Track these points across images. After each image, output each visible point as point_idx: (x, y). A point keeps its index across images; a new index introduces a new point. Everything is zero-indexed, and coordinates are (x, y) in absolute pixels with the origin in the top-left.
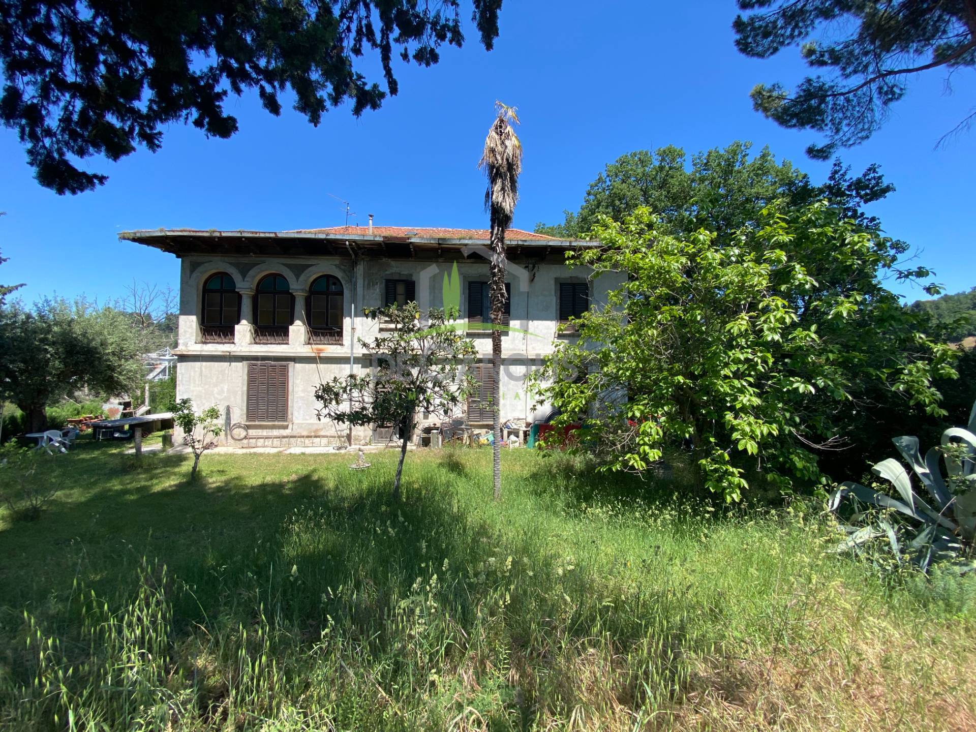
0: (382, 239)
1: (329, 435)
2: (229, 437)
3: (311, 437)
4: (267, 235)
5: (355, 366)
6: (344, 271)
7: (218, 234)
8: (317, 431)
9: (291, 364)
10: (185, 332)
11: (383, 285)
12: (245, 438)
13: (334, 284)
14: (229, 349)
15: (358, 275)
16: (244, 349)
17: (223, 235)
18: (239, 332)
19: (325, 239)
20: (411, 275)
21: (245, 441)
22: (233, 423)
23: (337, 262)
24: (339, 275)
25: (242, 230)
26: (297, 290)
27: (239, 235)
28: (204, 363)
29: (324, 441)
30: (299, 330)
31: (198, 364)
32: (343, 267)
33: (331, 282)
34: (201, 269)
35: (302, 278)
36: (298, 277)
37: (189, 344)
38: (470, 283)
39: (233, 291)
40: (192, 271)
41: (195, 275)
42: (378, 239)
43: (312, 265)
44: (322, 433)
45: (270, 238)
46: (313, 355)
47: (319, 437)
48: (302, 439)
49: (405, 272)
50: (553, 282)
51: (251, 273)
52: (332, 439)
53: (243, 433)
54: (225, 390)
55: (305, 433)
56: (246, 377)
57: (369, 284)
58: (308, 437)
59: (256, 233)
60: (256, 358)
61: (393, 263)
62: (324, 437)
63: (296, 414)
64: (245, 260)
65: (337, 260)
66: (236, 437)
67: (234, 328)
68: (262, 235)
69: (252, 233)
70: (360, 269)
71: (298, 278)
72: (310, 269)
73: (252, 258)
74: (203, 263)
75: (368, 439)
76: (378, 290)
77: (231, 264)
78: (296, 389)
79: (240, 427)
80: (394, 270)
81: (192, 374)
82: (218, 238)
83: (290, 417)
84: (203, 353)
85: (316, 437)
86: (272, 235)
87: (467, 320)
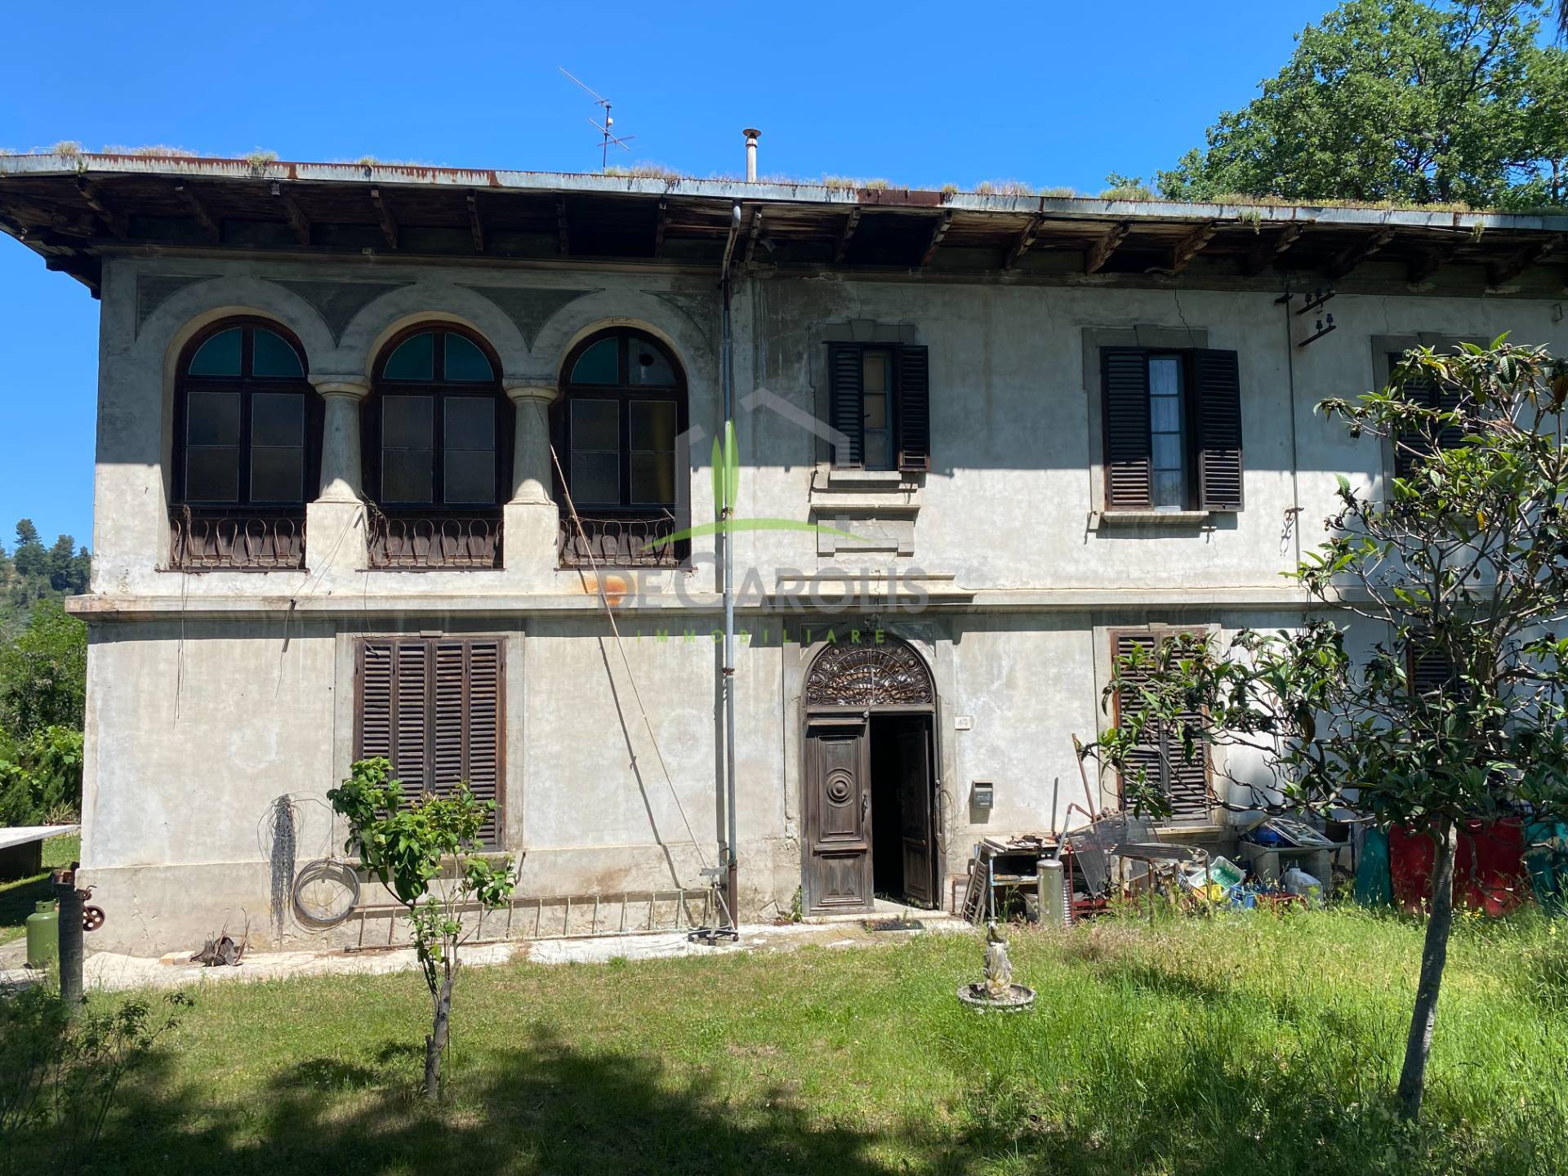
0: (854, 200)
1: (652, 889)
2: (289, 913)
3: (590, 900)
4: (463, 180)
5: (737, 640)
6: (688, 315)
7: (282, 174)
8: (608, 877)
9: (514, 641)
10: (118, 530)
11: (822, 362)
12: (351, 914)
13: (646, 360)
14: (288, 592)
15: (736, 329)
16: (339, 592)
17: (303, 174)
18: (323, 528)
19: (663, 198)
20: (912, 328)
21: (351, 927)
22: (302, 860)
23: (664, 284)
24: (669, 330)
25: (370, 160)
26: (528, 380)
27: (359, 177)
28: (190, 644)
29: (637, 912)
30: (538, 520)
31: (167, 647)
32: (682, 301)
33: (633, 357)
34: (177, 302)
35: (547, 335)
36: (529, 332)
37: (135, 571)
38: (1107, 353)
39: (298, 383)
40: (144, 313)
41: (154, 322)
42: (840, 198)
43: (575, 295)
44: (626, 885)
45: (471, 191)
46: (594, 604)
47: (618, 898)
48: (559, 911)
49: (891, 317)
50: (1364, 350)
51: (364, 318)
52: (664, 906)
53: (342, 898)
54: (273, 739)
55: (568, 888)
56: (347, 691)
57: (772, 361)
58: (579, 900)
59: (423, 171)
60: (385, 621)
61: (851, 288)
62: (634, 897)
63: (532, 817)
64: (340, 274)
65: (662, 277)
66: (316, 913)
67: (303, 513)
68: (443, 180)
69: (410, 170)
70: (743, 306)
71: (529, 339)
72: (574, 306)
73: (369, 265)
74: (187, 282)
75: (788, 899)
76: (803, 379)
77: (288, 285)
78: (531, 730)
79: (328, 874)
80: (854, 310)
81: (145, 683)
82: (283, 185)
83: (511, 829)
84: (191, 607)
85: (607, 899)
86: (481, 181)
87: (1098, 471)
